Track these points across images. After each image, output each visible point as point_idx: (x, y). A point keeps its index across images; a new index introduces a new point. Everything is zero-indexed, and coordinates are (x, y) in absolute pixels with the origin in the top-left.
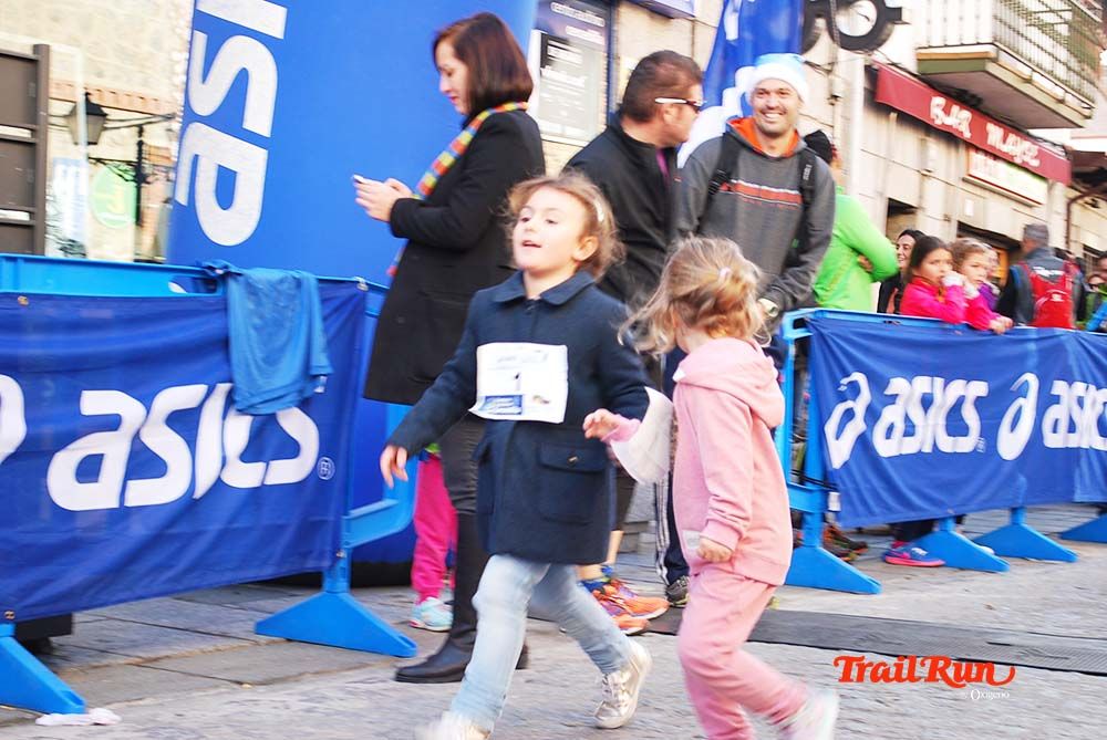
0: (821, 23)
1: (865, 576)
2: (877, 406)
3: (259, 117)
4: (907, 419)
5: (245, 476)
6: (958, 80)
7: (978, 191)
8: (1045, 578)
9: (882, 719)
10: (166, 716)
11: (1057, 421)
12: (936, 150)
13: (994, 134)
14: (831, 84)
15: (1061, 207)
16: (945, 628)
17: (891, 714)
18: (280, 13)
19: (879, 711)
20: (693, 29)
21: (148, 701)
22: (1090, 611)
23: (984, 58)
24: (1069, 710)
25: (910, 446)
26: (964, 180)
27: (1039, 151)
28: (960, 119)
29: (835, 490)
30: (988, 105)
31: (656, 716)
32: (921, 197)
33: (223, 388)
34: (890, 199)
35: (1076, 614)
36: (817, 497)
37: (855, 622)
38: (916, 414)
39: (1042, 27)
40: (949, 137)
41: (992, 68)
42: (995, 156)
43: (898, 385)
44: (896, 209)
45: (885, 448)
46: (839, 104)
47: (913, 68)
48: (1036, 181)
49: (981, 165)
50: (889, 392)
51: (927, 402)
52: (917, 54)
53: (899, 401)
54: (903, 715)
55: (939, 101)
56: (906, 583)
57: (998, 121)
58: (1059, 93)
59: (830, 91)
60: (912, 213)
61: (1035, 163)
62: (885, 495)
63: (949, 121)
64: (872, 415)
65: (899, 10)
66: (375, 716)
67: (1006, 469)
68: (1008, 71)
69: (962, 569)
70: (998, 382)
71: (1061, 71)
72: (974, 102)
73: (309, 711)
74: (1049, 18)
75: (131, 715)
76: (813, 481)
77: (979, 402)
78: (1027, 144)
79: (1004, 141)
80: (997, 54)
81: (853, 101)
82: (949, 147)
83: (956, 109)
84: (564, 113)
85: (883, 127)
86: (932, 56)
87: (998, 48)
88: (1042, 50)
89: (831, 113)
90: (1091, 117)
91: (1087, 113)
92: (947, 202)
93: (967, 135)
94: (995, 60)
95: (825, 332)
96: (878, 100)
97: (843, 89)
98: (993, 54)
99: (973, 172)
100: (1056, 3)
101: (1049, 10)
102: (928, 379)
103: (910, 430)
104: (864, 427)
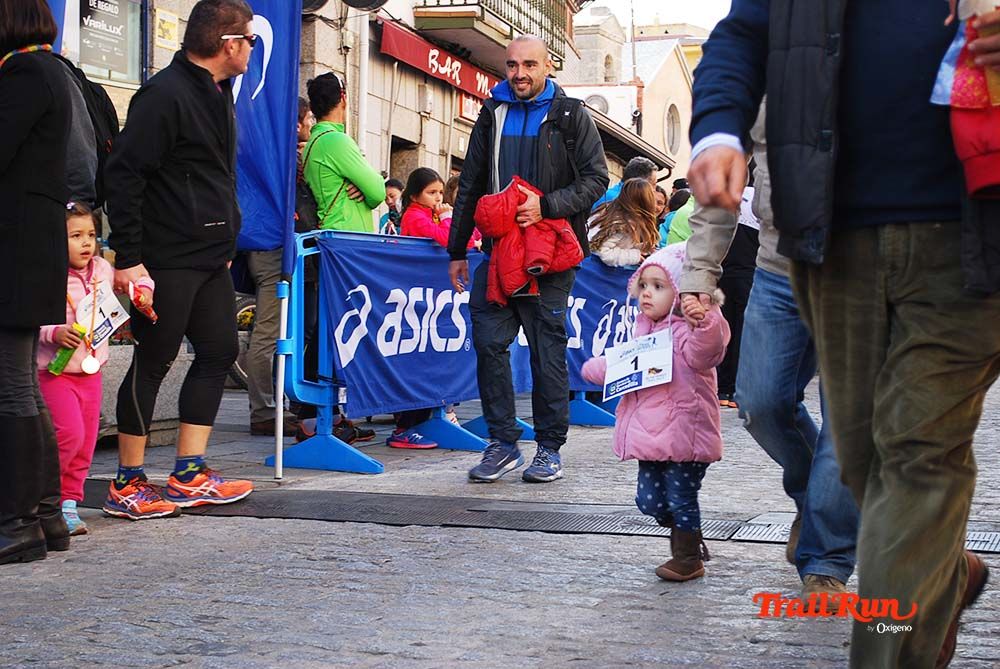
1: (370, 459)
2: (378, 312)
4: (404, 322)
6: (450, 35)
9: (375, 578)
12: (433, 95)
13: (482, 81)
14: (342, 36)
16: (435, 499)
17: (382, 574)
19: (373, 571)
23: (471, 17)
24: (530, 563)
25: (408, 347)
26: (456, 120)
28: (452, 68)
29: (344, 386)
30: (476, 56)
31: (180, 585)
32: (421, 135)
34: (394, 137)
36: (328, 393)
37: (357, 498)
38: (412, 319)
40: (444, 85)
41: (478, 25)
43: (397, 295)
44: (399, 146)
45: (386, 349)
46: (349, 53)
47: (412, 24)
49: (471, 109)
50: (388, 301)
51: (420, 310)
52: (414, 13)
53: (399, 310)
54: (393, 574)
55: (435, 52)
56: (405, 463)
57: (485, 71)
59: (342, 42)
60: (414, 148)
62: (386, 389)
63: (443, 70)
64: (375, 321)
68: (491, 27)
69: (452, 450)
72: (464, 54)
76: (324, 379)
77: (462, 306)
80: (483, 14)
81: (360, 51)
82: (444, 93)
83: (449, 60)
84: (104, 58)
85: (388, 73)
86: (428, 15)
87: (483, 8)
88: (520, 11)
89: (342, 62)
90: (560, 69)
91: (558, 65)
92: (444, 138)
93: (458, 82)
94: (481, 19)
95: (332, 250)
96: (382, 52)
97: (353, 42)
98: (479, 14)
99: (464, 114)
102: (422, 289)
103: (407, 333)
104: (366, 331)
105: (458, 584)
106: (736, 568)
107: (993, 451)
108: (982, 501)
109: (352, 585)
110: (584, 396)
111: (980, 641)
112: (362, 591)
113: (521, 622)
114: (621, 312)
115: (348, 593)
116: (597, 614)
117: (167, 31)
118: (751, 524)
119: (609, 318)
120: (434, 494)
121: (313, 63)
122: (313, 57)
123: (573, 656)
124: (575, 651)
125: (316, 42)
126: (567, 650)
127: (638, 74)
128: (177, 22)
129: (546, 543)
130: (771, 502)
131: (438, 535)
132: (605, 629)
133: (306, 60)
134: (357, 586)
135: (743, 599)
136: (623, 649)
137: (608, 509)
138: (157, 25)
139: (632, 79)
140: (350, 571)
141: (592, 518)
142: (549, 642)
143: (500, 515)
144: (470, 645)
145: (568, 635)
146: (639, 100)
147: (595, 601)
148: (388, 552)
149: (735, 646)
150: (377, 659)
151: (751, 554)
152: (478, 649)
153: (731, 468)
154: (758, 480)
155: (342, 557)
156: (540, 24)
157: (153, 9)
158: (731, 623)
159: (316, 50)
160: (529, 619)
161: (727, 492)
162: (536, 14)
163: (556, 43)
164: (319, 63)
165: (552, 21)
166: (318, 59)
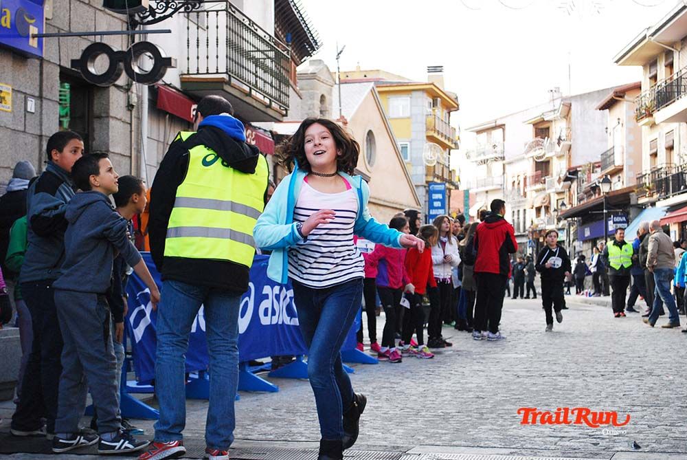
1: (153, 409)
8: (256, 403)
14: (129, 97)
20: (41, 66)
22: (279, 423)
23: (222, 81)
27: (256, 135)
35: (270, 425)
39: (256, 62)
41: (227, 88)
46: (134, 109)
47: (178, 85)
52: (181, 78)
58: (267, 101)
59: (129, 102)
65: (170, 59)
68: (237, 88)
71: (268, 89)
74: (258, 55)
78: (249, 131)
80: (230, 79)
81: (142, 108)
85: (162, 124)
86: (190, 80)
87: (230, 76)
88: (256, 76)
89: (129, 116)
90: (286, 115)
91: (284, 112)
94: (229, 83)
96: (158, 107)
97: (136, 101)
98: (228, 79)
100: (262, 47)
101: (259, 51)
104: (150, 321)
107: (577, 396)
117: (4, 98)
118: (408, 454)
121: (108, 116)
122: (108, 113)
125: (111, 101)
127: (343, 114)
128: (10, 91)
130: (422, 438)
133: (103, 115)
139: (339, 117)
153: (399, 412)
156: (271, 85)
159: (111, 108)
161: (394, 431)
162: (268, 78)
163: (283, 98)
164: (112, 117)
165: (280, 82)
166: (112, 114)
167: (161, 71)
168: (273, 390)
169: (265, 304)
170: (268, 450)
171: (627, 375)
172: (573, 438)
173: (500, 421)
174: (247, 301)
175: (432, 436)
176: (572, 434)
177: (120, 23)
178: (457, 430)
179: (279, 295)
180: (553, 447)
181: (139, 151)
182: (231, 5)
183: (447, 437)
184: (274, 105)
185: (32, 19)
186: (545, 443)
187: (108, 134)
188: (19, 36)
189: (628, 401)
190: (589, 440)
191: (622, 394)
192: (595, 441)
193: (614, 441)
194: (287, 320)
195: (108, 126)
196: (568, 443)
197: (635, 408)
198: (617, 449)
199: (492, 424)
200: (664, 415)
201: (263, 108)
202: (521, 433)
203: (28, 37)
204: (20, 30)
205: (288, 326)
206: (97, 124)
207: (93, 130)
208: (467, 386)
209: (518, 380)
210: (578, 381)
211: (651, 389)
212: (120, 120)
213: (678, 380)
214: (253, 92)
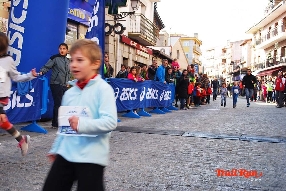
0: (112, 29)
2: (120, 93)
3: (20, 46)
4: (125, 94)
5: (20, 106)
6: (135, 38)
7: (138, 56)
8: (146, 119)
9: (119, 141)
10: (9, 143)
11: (148, 95)
12: (131, 49)
13: (141, 47)
15: (151, 58)
16: (130, 127)
17: (120, 140)
18: (24, 28)
19: (119, 140)
21: (5, 141)
22: (152, 124)
23: (139, 35)
24: (146, 139)
25: (126, 99)
26: (136, 54)
27: (148, 50)
28: (135, 44)
30: (140, 42)
32: (129, 57)
33: (16, 91)
34: (124, 57)
38: (127, 94)
39: (148, 30)
40: (133, 47)
41: (140, 36)
42: (141, 50)
43: (124, 89)
44: (125, 59)
45: (122, 99)
46: (116, 41)
47: (127, 36)
48: (147, 54)
49: (139, 52)
50: (122, 90)
51: (128, 92)
52: (128, 34)
53: (124, 92)
54: (123, 140)
55: (132, 41)
56: (125, 120)
57: (141, 45)
58: (151, 40)
59: (114, 39)
60: (128, 59)
61: (147, 51)
62: (121, 106)
63: (133, 45)
64: (120, 94)
65: (125, 28)
66: (43, 143)
67: (141, 102)
68: (143, 37)
70: (139, 89)
72: (137, 41)
73: (32, 142)
74: (149, 28)
75: (3, 143)
77: (136, 92)
78: (146, 48)
79: (142, 48)
81: (118, 41)
82: (133, 49)
83: (134, 43)
84: (70, 43)
85: (123, 45)
86: (131, 34)
87: (141, 33)
88: (148, 34)
89: (114, 43)
90: (156, 44)
91: (155, 44)
92: (133, 58)
93: (136, 47)
94: (141, 35)
95: (112, 81)
96: (122, 41)
97: (116, 39)
99: (137, 53)
100: (150, 26)
101: (149, 27)
102: (128, 88)
103: (126, 96)
104: (118, 96)
105: (134, 142)
106: (182, 141)
107: (232, 120)
108: (228, 130)
109: (115, 142)
110: (158, 108)
111: (220, 154)
112: (117, 143)
113: (144, 149)
114: (165, 92)
115: (115, 144)
116: (157, 148)
118: (185, 133)
119: (163, 93)
120: (130, 126)
121: (109, 43)
123: (152, 155)
124: (153, 154)
125: (109, 39)
126: (152, 154)
128: (83, 36)
129: (149, 136)
130: (190, 129)
131: (130, 134)
132: (158, 151)
133: (108, 43)
134: (116, 142)
135: (182, 146)
136: (161, 154)
137: (160, 130)
138: (80, 36)
139: (170, 46)
140: (115, 140)
141: (158, 131)
142: (149, 153)
143: (142, 130)
144: (135, 153)
145: (152, 151)
146: (171, 50)
147: (157, 146)
148: (122, 136)
149: (180, 154)
150: (120, 155)
151: (185, 138)
152: (136, 153)
153: (184, 123)
154: (188, 125)
155: (114, 137)
156: (152, 36)
157: (79, 34)
158: (180, 150)
160: (145, 149)
161: (182, 127)
162: (151, 34)
163: (155, 40)
164: (110, 44)
165: (154, 35)
166: (110, 43)
167: (123, 32)
168: (150, 116)
169: (148, 93)
170: (148, 131)
171: (246, 115)
172: (231, 131)
173: (211, 126)
174: (143, 93)
175: (193, 129)
176: (230, 130)
177: (112, 18)
178: (199, 128)
179: (152, 91)
180: (225, 133)
181: (117, 53)
182: (142, 14)
183: (197, 129)
184: (152, 41)
185: (89, 17)
186: (223, 132)
187: (108, 48)
188: (86, 21)
189: (246, 122)
190: (235, 131)
191: (244, 120)
192: (237, 132)
193: (242, 132)
194: (154, 98)
195: (109, 46)
196: (229, 132)
197: (248, 124)
198: (242, 134)
199: (209, 126)
200: (255, 126)
201: (150, 42)
202: (216, 129)
203: (88, 21)
204: (86, 20)
205: (154, 99)
206: (106, 45)
207: (105, 47)
208: (203, 117)
209: (216, 116)
210: (232, 116)
211: (252, 119)
212: (112, 44)
213: (259, 117)
214: (147, 38)
